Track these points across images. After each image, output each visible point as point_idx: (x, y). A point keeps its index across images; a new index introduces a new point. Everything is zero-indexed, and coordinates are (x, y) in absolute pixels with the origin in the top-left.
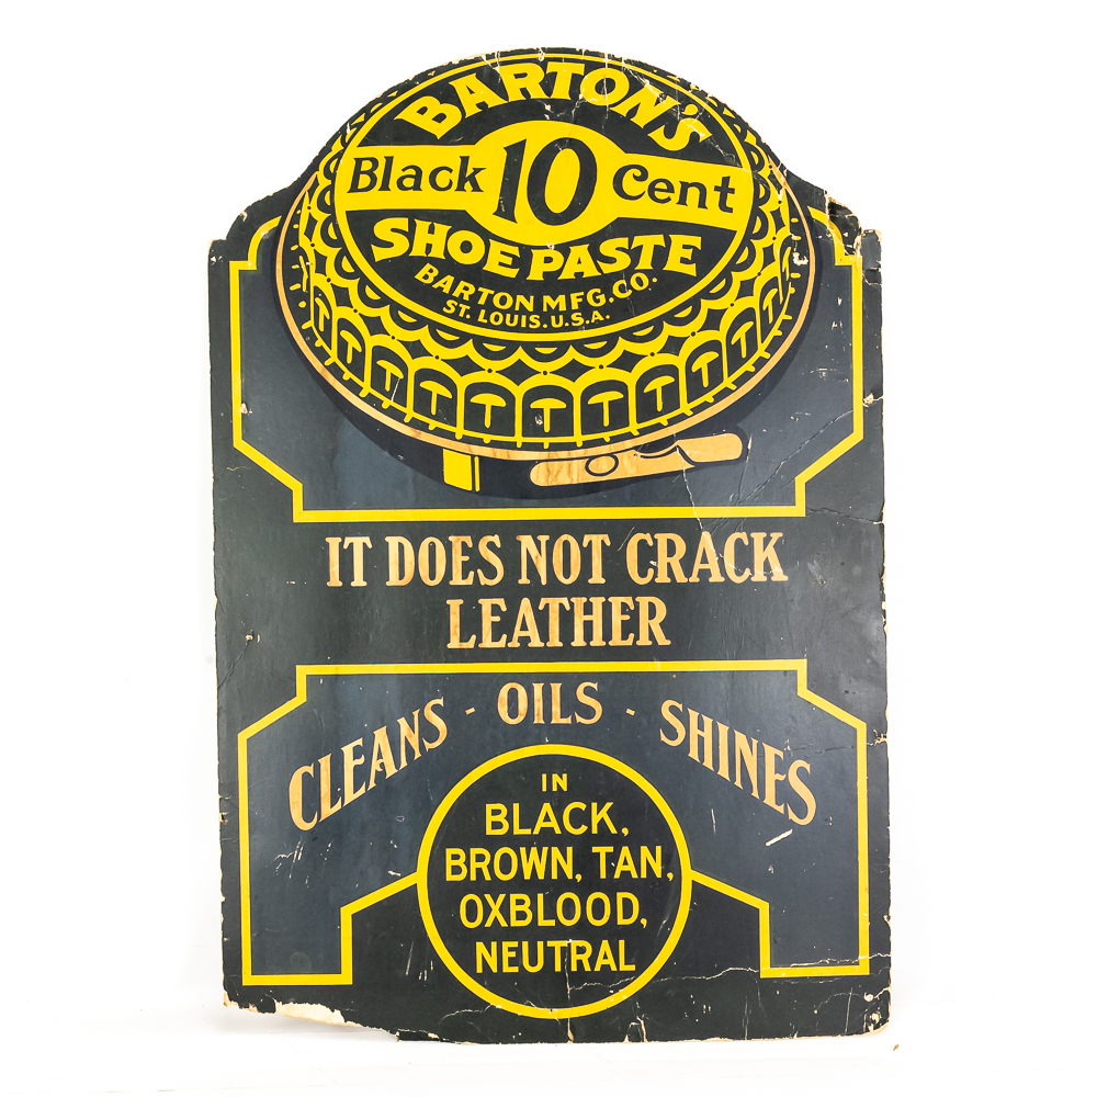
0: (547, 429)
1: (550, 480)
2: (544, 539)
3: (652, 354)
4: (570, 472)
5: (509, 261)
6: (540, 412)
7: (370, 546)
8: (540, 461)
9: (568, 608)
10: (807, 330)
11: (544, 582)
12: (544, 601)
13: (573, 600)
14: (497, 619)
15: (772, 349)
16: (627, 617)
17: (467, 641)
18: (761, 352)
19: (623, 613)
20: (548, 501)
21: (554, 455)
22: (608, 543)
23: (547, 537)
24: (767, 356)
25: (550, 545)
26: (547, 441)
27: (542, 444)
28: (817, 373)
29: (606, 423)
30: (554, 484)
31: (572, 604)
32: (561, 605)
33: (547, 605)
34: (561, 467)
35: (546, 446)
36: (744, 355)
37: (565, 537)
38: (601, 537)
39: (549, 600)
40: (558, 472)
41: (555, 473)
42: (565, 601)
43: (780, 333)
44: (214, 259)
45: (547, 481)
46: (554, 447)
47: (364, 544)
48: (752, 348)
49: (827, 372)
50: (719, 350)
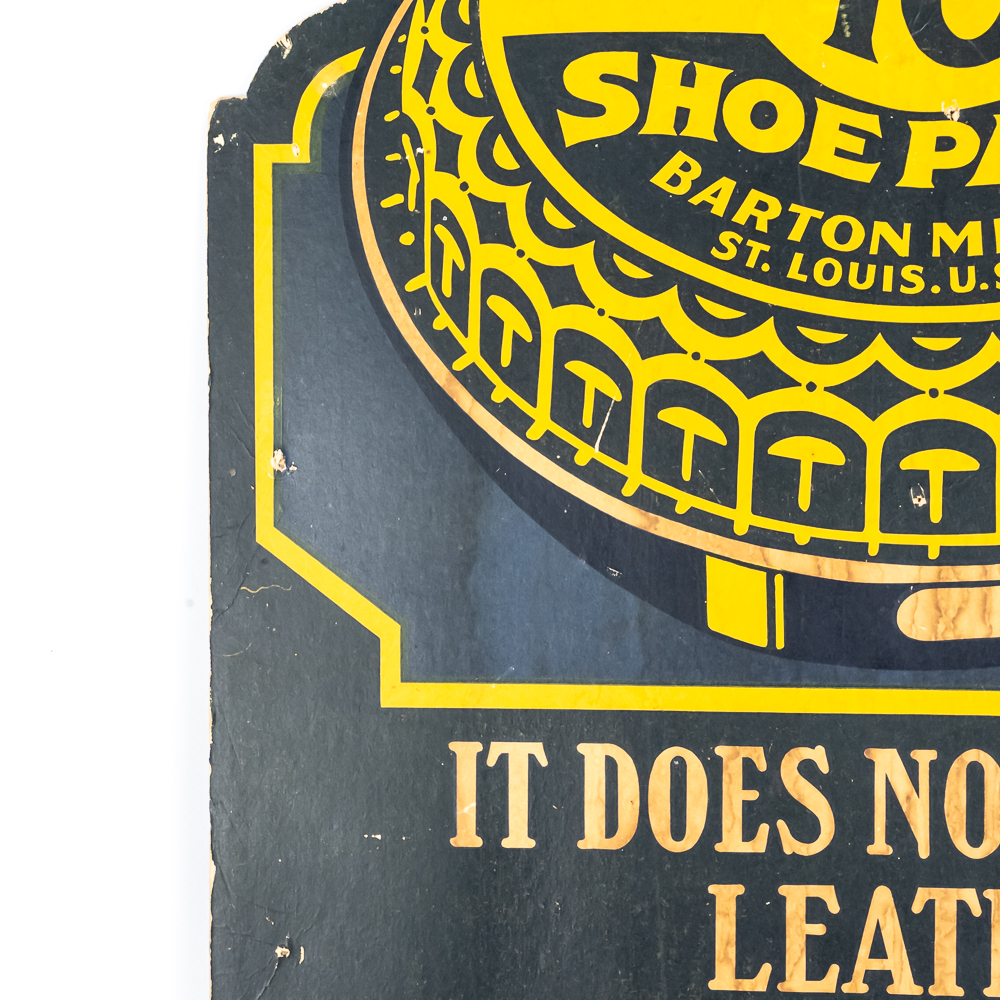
0: (936, 516)
1: (941, 627)
2: (925, 757)
4: (985, 611)
5: (857, 145)
6: (921, 478)
7: (543, 762)
8: (918, 587)
9: (976, 911)
11: (924, 852)
12: (922, 895)
13: (989, 894)
14: (819, 929)
17: (752, 975)
20: (935, 674)
21: (950, 573)
23: (932, 755)
25: (939, 773)
26: (934, 543)
27: (925, 548)
30: (950, 637)
31: (986, 905)
32: (962, 907)
33: (930, 905)
34: (966, 601)
35: (933, 554)
37: (972, 755)
39: (936, 893)
40: (960, 610)
41: (952, 613)
42: (970, 895)
44: (220, 140)
45: (935, 630)
46: (949, 556)
47: (532, 758)
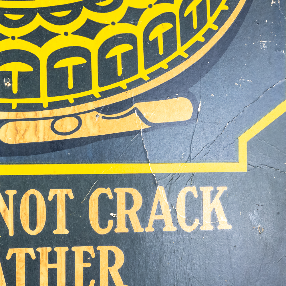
0: (15, 91)
1: (18, 138)
2: (11, 193)
3: (113, 23)
4: (36, 131)
6: (8, 75)
8: (8, 121)
9: (34, 257)
10: (250, 6)
11: (11, 233)
12: (11, 252)
13: (39, 250)
15: (220, 21)
16: (88, 265)
18: (210, 24)
19: (85, 260)
20: (16, 158)
21: (21, 115)
22: (72, 197)
23: (14, 192)
24: (215, 28)
25: (17, 199)
26: (15, 102)
27: (10, 105)
28: (258, 45)
29: (71, 86)
30: (22, 142)
31: (37, 254)
32: (28, 256)
33: (14, 256)
34: (28, 127)
35: (14, 107)
36: (195, 27)
37: (31, 192)
38: (65, 191)
39: (16, 251)
40: (26, 130)
41: (22, 132)
42: (31, 251)
43: (227, 8)
45: (15, 139)
46: (21, 108)
48: (202, 20)
49: (267, 44)
50: (173, 22)
